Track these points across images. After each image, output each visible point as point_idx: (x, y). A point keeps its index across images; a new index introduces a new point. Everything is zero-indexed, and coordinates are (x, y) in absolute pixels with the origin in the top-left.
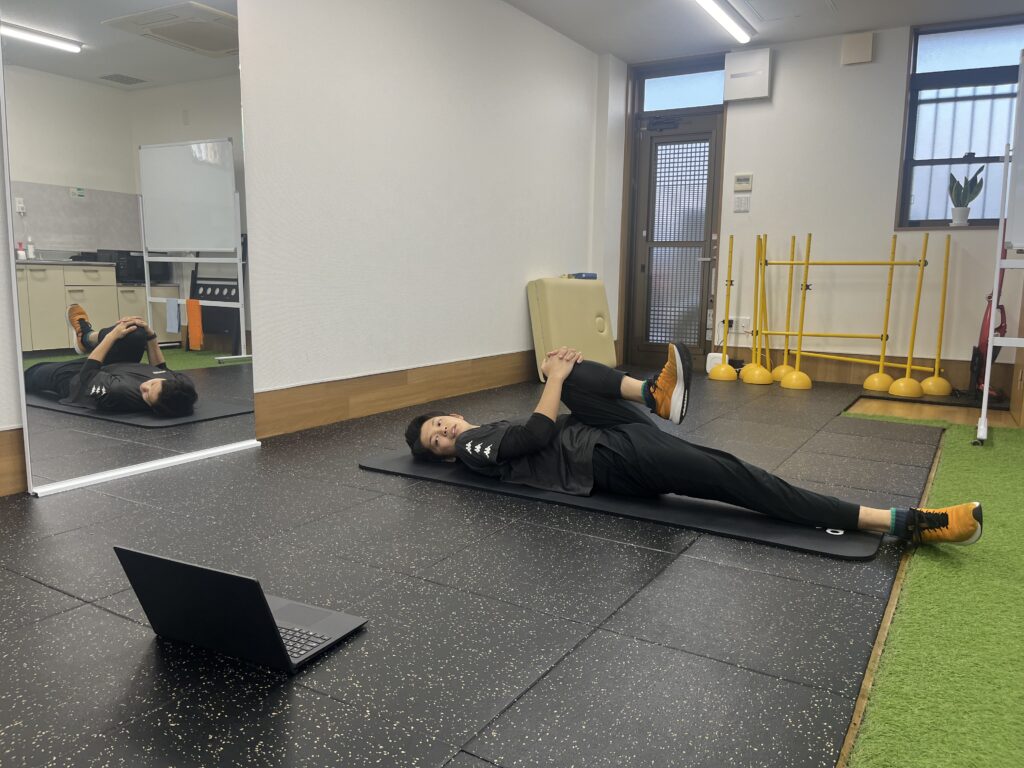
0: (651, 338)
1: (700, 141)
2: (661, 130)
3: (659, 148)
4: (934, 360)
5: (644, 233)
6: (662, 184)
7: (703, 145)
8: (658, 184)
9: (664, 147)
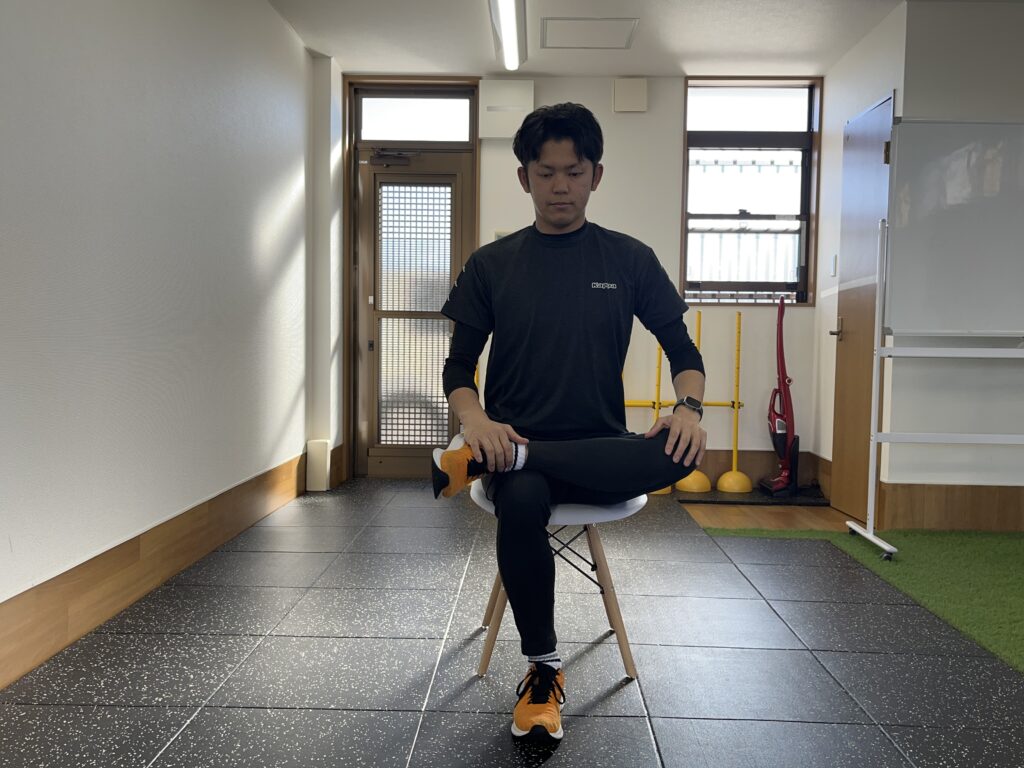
0: (383, 438)
1: (440, 185)
2: (388, 166)
3: (385, 188)
4: (732, 451)
5: (371, 300)
6: (391, 236)
7: (442, 189)
8: (384, 235)
9: (391, 188)
